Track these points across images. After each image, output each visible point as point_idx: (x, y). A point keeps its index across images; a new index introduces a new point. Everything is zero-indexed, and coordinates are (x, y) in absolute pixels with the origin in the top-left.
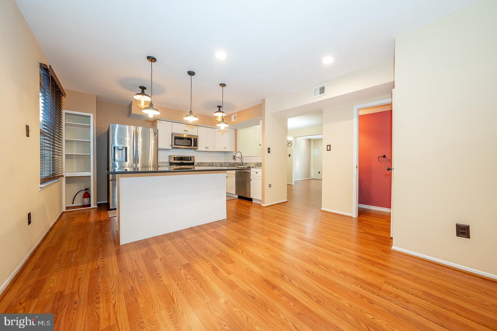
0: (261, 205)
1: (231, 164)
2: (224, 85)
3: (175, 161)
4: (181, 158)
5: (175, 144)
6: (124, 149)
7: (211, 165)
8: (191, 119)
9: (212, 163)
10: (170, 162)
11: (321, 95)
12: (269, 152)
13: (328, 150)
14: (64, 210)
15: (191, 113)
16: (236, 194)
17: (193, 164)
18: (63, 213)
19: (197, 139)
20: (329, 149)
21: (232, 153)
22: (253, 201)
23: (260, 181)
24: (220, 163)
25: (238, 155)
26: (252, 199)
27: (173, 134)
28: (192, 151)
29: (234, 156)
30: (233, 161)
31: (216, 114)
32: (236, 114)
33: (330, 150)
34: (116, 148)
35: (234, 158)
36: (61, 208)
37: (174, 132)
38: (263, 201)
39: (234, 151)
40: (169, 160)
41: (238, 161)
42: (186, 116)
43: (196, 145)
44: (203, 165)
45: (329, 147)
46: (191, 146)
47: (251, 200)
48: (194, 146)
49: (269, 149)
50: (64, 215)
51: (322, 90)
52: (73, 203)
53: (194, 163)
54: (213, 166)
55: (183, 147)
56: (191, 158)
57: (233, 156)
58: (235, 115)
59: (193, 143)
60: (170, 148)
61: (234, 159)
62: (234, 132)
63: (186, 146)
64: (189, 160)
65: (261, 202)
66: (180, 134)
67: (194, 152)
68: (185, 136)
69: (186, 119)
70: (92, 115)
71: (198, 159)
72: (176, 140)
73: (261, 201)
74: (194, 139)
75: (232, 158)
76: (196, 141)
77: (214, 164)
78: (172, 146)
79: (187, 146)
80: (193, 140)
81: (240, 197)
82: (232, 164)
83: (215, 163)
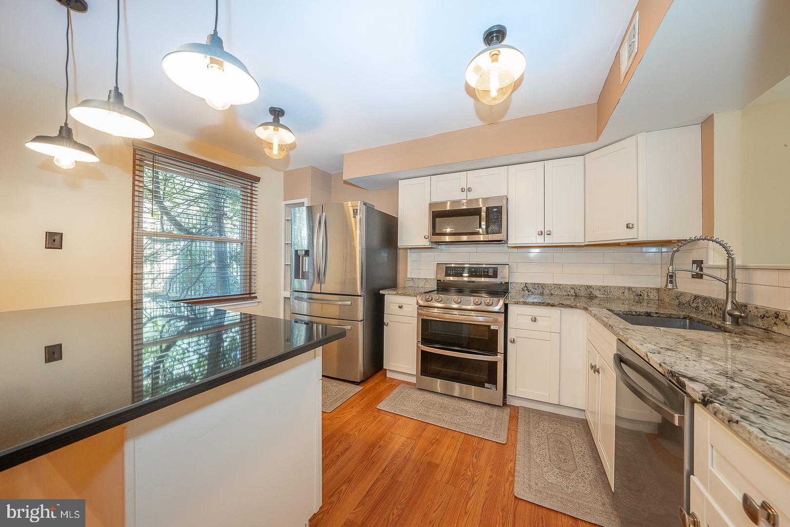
1: (684, 300)
3: (452, 279)
5: (434, 233)
9: (588, 287)
19: (500, 209)
24: (630, 289)
27: (430, 207)
32: (636, 20)
37: (435, 199)
40: (436, 277)
44: (547, 291)
56: (494, 269)
57: (693, 262)
60: (426, 243)
64: (490, 277)
70: (305, 201)
71: (519, 273)
72: (437, 220)
74: (489, 209)
76: (497, 214)
80: (483, 214)
82: (689, 303)
83: (603, 289)
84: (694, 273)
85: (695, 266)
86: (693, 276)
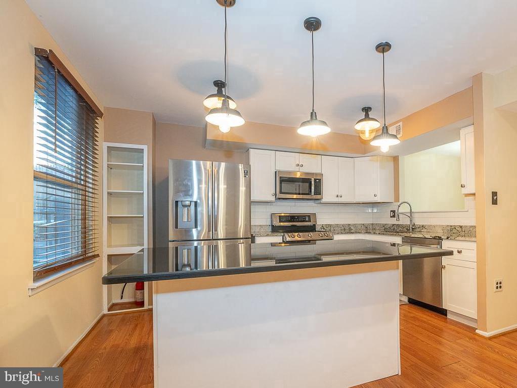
0: (477, 331)
1: (387, 227)
2: (386, 47)
3: (282, 224)
4: (292, 218)
5: (281, 192)
6: (193, 204)
7: (347, 229)
8: (314, 132)
10: (273, 226)
12: (495, 202)
14: (105, 311)
15: (314, 118)
16: (403, 295)
17: (312, 229)
18: (104, 316)
19: (320, 180)
21: (389, 205)
22: (449, 316)
23: (473, 273)
24: (363, 225)
25: (404, 209)
26: (446, 310)
27: (277, 173)
28: (311, 203)
29: (394, 212)
30: (393, 221)
31: (359, 127)
32: (401, 124)
34: (179, 204)
35: (394, 214)
36: (101, 309)
37: (278, 168)
38: (481, 321)
39: (394, 201)
40: (272, 223)
41: (404, 221)
42: (304, 124)
43: (318, 191)
44: (332, 229)
46: (310, 193)
47: (443, 312)
48: (314, 195)
49: (494, 194)
50: (105, 320)
52: (122, 298)
53: (314, 225)
55: (295, 196)
56: (309, 216)
57: (391, 211)
58: (398, 124)
59: (313, 188)
60: (273, 199)
61: (394, 216)
62: (391, 164)
63: (299, 194)
64: (307, 221)
65: (477, 322)
66: (289, 172)
67: (316, 205)
68: (298, 175)
69: (303, 131)
70: (145, 148)
71: (324, 219)
72: (283, 184)
73: (475, 321)
74: (315, 180)
75: (389, 214)
76: (318, 183)
77: (352, 228)
78: (276, 195)
79: (302, 194)
80: (313, 183)
81: (412, 302)
82: (390, 228)
84: (392, 215)
85: (392, 213)
86: (391, 217)
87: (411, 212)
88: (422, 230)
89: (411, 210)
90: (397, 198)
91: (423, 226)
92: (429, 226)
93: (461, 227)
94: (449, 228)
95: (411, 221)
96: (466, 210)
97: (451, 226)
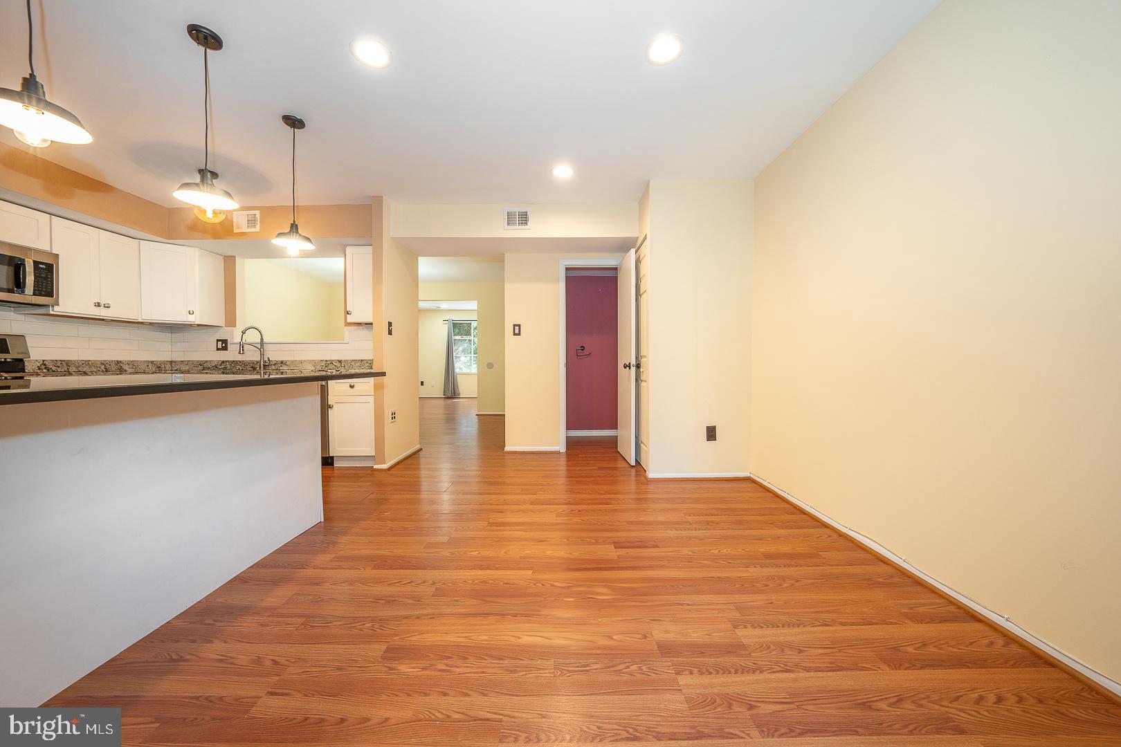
1: (208, 365)
7: (113, 368)
11: (521, 227)
12: (390, 333)
13: (515, 334)
19: (51, 265)
20: (517, 331)
21: (215, 328)
22: (336, 464)
28: (23, 312)
29: (225, 342)
33: (519, 334)
35: (224, 345)
38: (379, 455)
39: (224, 325)
41: (243, 355)
43: (44, 289)
44: (73, 369)
45: (517, 328)
46: (18, 291)
48: (33, 294)
49: (390, 324)
51: (524, 218)
53: (19, 361)
54: (121, 371)
57: (218, 341)
59: (29, 279)
61: (222, 349)
62: (220, 264)
65: (372, 458)
67: (35, 317)
73: (370, 457)
75: (212, 345)
83: (132, 363)
84: (220, 346)
85: (220, 343)
86: (218, 349)
87: (262, 343)
88: (281, 368)
89: (262, 339)
90: (231, 321)
91: (282, 362)
92: (293, 362)
93: (340, 361)
94: (323, 364)
95: (262, 355)
96: (346, 341)
97: (326, 361)
